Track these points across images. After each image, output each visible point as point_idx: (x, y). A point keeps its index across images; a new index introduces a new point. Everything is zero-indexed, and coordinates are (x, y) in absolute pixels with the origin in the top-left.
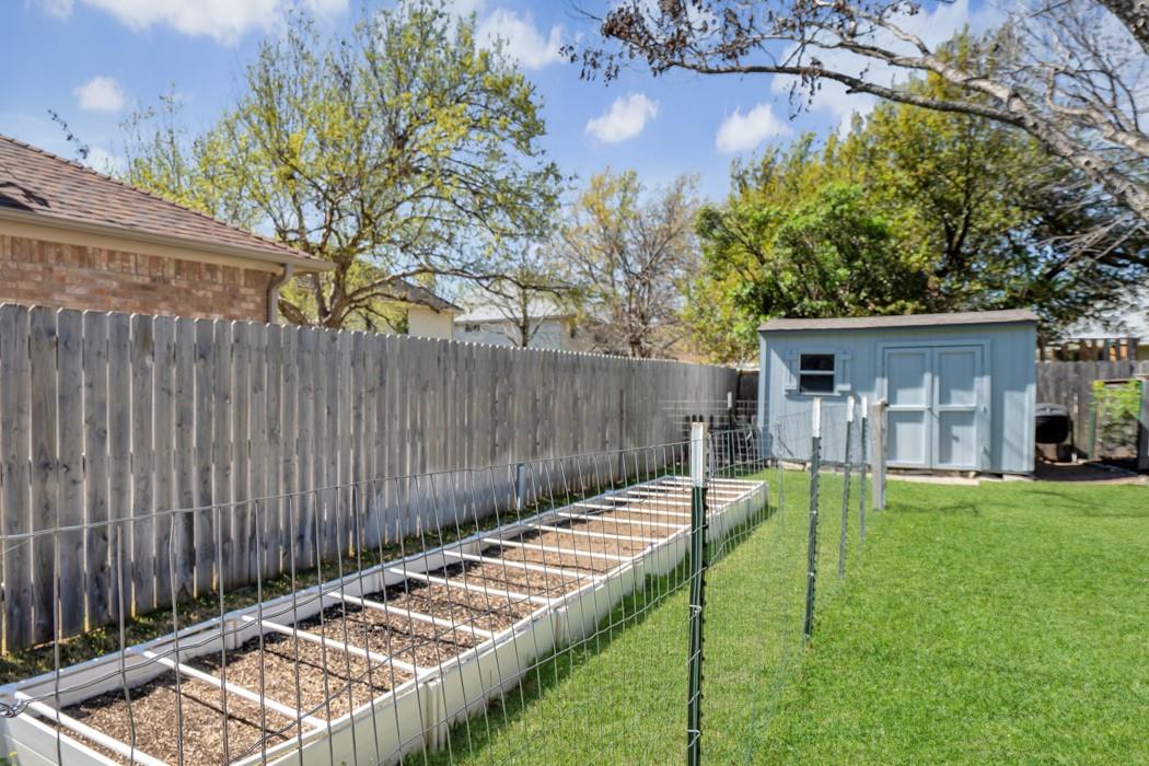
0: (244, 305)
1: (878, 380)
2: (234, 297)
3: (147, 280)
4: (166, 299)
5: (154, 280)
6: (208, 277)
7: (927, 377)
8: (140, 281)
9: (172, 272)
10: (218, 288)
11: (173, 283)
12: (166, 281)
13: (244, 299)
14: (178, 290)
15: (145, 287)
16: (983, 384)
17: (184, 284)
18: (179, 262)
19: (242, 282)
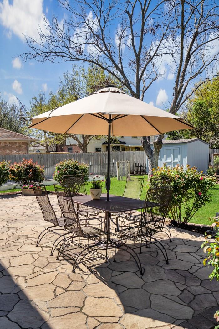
0: (22, 148)
1: (164, 156)
2: (20, 147)
3: (4, 146)
4: (7, 148)
5: (5, 146)
6: (15, 144)
7: (171, 155)
8: (3, 146)
9: (8, 144)
10: (17, 146)
11: (9, 146)
12: (7, 146)
13: (22, 147)
14: (9, 147)
15: (4, 147)
16: (179, 156)
17: (11, 146)
18: (9, 142)
19: (22, 144)
